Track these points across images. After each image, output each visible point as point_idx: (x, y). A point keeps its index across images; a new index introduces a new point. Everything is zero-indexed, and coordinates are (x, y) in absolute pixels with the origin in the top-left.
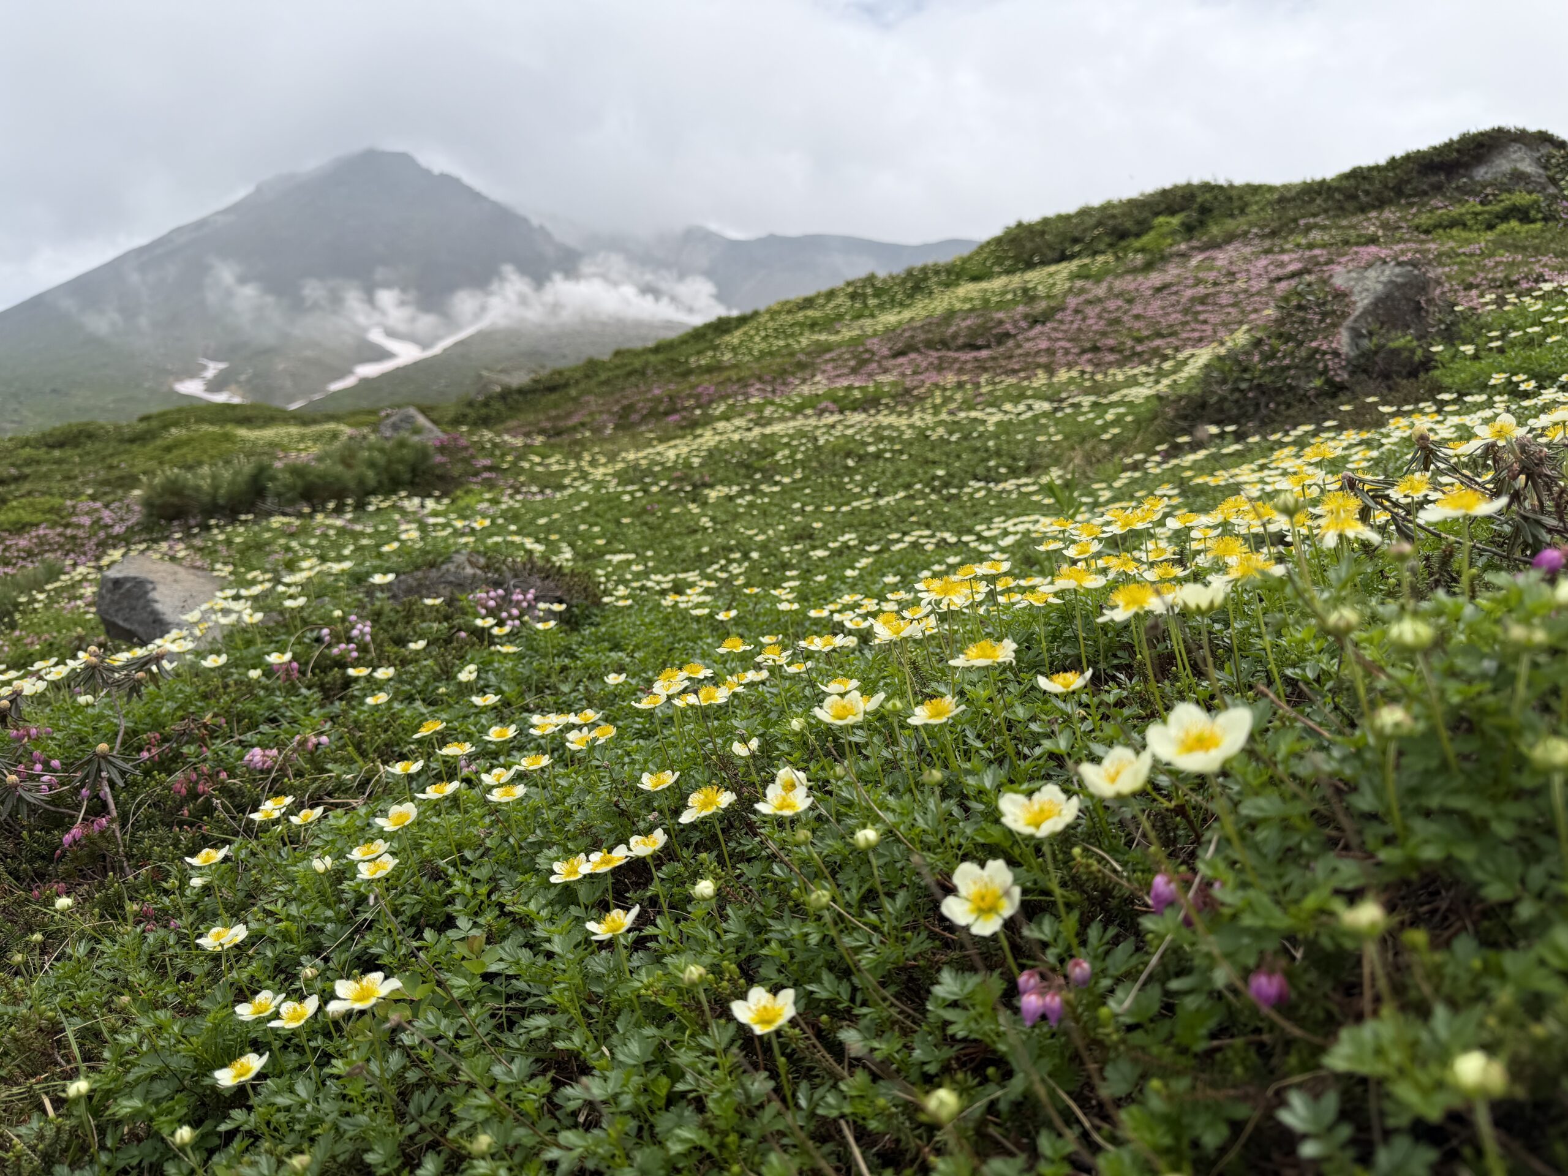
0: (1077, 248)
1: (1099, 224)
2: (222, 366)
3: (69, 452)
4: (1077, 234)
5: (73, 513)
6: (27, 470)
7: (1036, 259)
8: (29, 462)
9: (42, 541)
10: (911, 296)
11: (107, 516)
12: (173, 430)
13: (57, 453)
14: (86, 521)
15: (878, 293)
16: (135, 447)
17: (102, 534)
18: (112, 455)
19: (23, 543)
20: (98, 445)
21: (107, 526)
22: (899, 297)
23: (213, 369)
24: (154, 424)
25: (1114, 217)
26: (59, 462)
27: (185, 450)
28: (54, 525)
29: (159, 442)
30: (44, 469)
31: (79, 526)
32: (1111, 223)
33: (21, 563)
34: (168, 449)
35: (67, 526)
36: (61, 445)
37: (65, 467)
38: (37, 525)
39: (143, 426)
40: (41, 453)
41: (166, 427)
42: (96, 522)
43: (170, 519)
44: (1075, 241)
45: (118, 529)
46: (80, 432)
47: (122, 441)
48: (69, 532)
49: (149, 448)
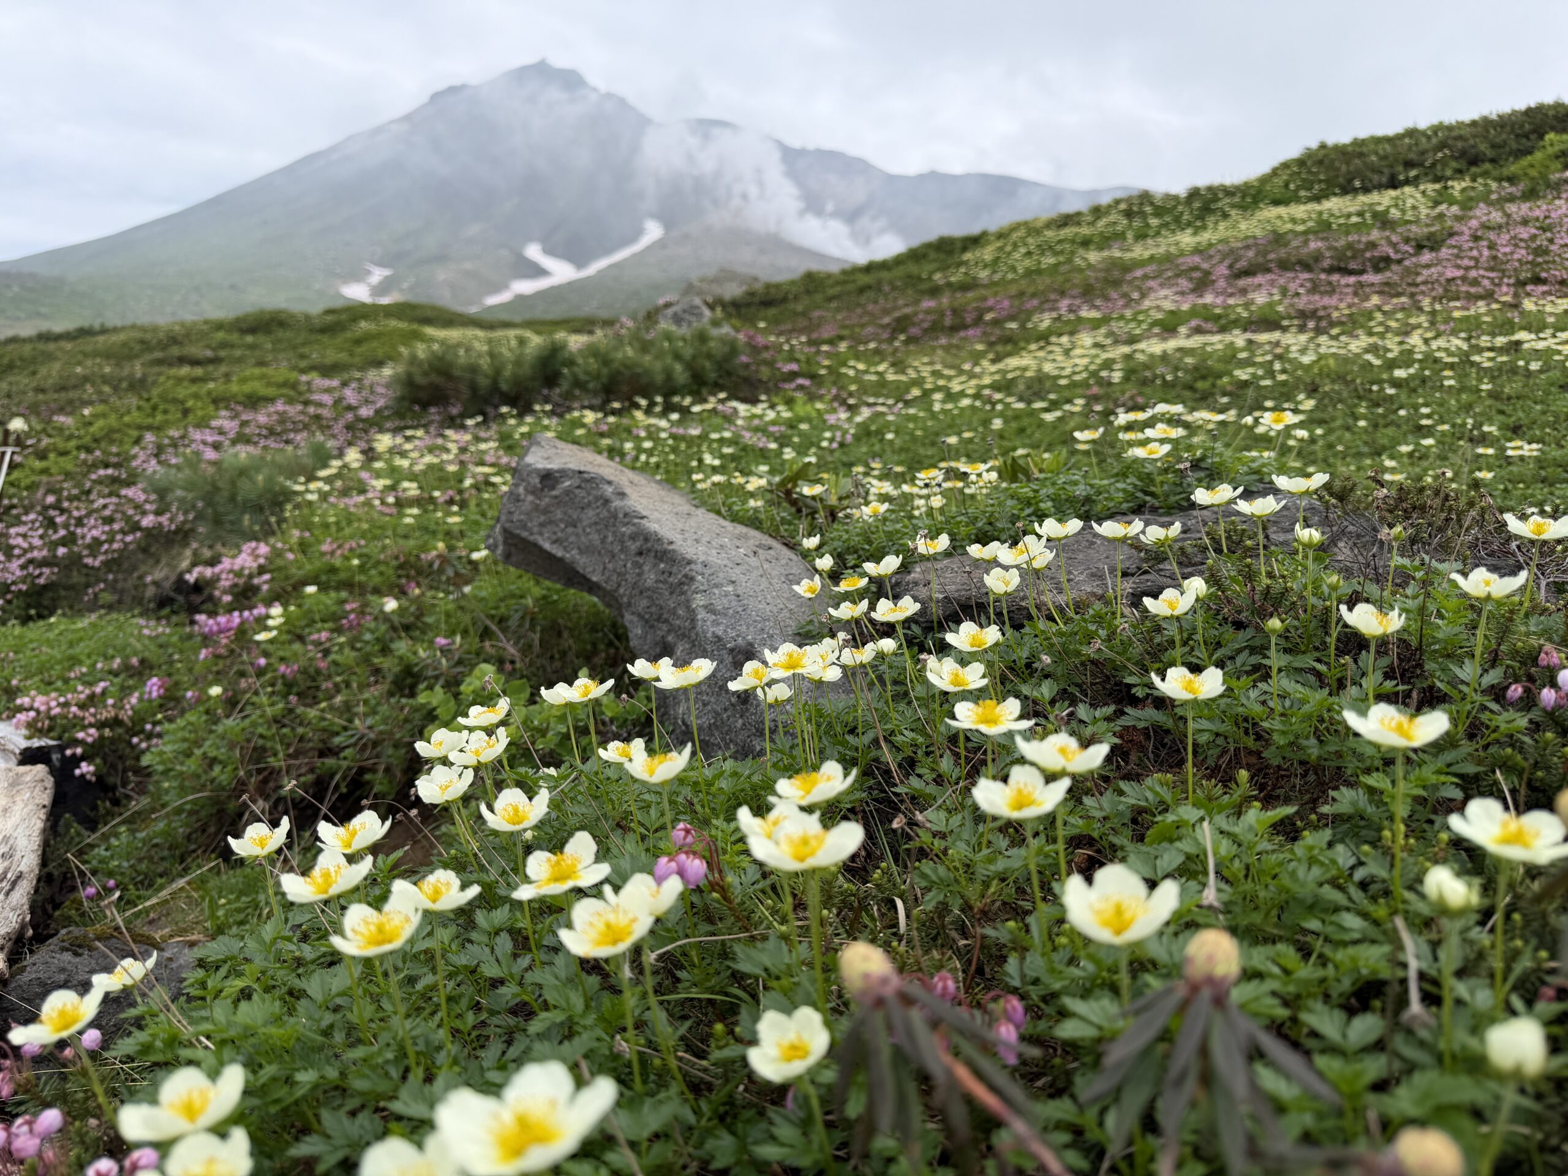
0: (1413, 173)
1: (1442, 146)
2: (387, 272)
3: (260, 338)
4: (1412, 156)
5: (310, 391)
6: (222, 353)
7: (1357, 184)
8: (224, 345)
9: (283, 418)
10: (1201, 218)
11: (350, 395)
12: (363, 324)
13: (249, 339)
14: (327, 399)
15: (1159, 212)
16: (325, 338)
17: (350, 416)
18: (304, 344)
19: (262, 419)
20: (289, 334)
21: (350, 408)
22: (1186, 217)
23: (378, 275)
24: (344, 317)
25: (1460, 138)
26: (252, 347)
27: (375, 344)
28: (290, 401)
29: (349, 335)
30: (238, 353)
31: (320, 405)
32: (1460, 144)
33: (263, 442)
34: (358, 342)
35: (306, 403)
36: (252, 330)
37: (257, 353)
38: (271, 400)
39: (329, 318)
40: (234, 337)
41: (355, 320)
42: (337, 402)
43: (425, 405)
44: (1409, 164)
45: (365, 412)
46: (272, 320)
47: (312, 331)
48: (311, 410)
49: (340, 339)
